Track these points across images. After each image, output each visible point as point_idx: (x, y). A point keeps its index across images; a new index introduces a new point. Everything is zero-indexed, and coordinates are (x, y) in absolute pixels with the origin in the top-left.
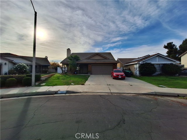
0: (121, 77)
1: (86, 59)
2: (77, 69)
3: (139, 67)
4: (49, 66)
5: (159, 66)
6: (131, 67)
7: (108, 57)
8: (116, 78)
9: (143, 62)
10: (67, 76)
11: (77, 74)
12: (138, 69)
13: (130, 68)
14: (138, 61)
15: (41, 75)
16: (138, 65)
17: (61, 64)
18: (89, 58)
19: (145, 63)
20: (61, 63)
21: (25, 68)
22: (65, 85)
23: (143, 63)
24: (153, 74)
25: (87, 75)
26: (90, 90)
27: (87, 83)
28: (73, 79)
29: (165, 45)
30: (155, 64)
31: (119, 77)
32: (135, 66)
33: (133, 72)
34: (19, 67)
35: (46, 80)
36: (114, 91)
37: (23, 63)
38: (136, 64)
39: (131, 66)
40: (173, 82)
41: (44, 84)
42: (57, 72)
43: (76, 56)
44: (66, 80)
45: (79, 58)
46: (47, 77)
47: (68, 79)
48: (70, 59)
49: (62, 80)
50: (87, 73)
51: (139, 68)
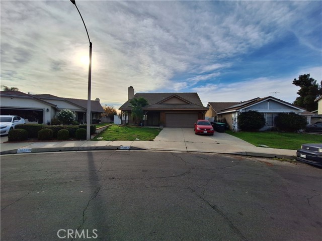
0: (206, 132)
1: (157, 103)
2: (144, 119)
3: (239, 117)
4: (102, 112)
5: (271, 116)
6: (227, 117)
7: (192, 100)
8: (200, 133)
9: (245, 109)
10: (129, 129)
11: (143, 125)
12: (236, 121)
13: (226, 119)
14: (237, 108)
15: (96, 126)
16: (237, 115)
17: (120, 111)
18: (161, 103)
19: (247, 111)
20: (119, 109)
21: (71, 116)
22: (128, 140)
23: (244, 111)
24: (260, 128)
25: (158, 128)
26: (161, 147)
27: (157, 138)
28: (138, 133)
29: (295, 79)
30: (265, 113)
31: (204, 132)
32: (233, 115)
33: (230, 125)
34: (63, 115)
35: (102, 132)
36: (192, 149)
37: (68, 108)
38: (234, 112)
39: (228, 115)
40: (286, 141)
41: (100, 138)
42: (113, 123)
43: (142, 99)
44: (128, 134)
45: (146, 102)
46: (102, 130)
47: (131, 133)
48: (133, 104)
49: (123, 134)
50: (159, 126)
51: (238, 119)
